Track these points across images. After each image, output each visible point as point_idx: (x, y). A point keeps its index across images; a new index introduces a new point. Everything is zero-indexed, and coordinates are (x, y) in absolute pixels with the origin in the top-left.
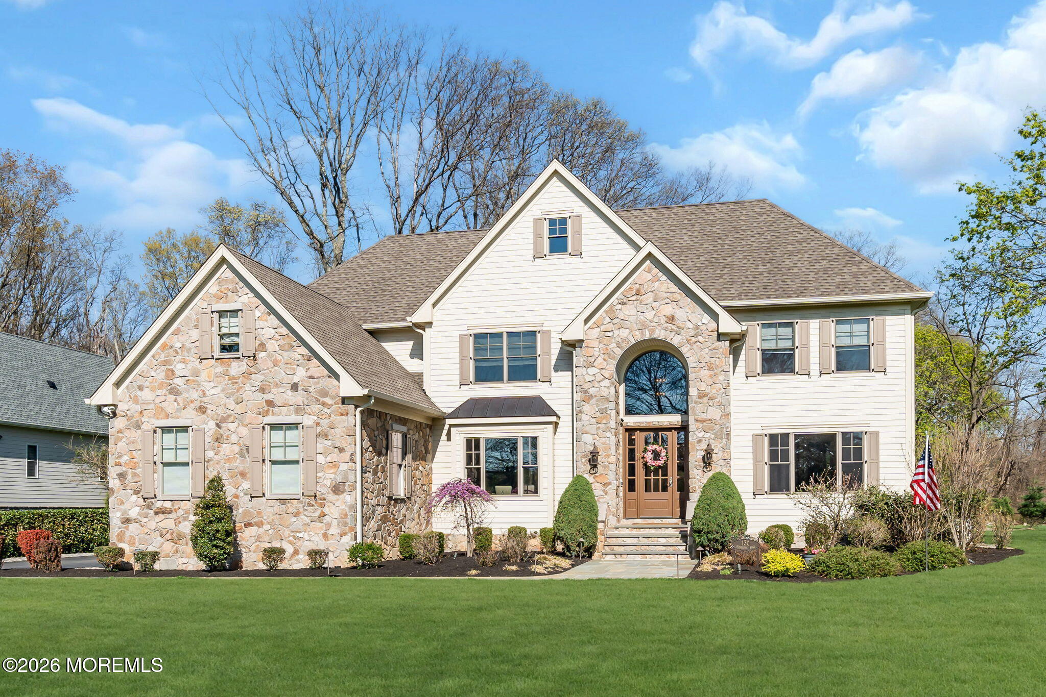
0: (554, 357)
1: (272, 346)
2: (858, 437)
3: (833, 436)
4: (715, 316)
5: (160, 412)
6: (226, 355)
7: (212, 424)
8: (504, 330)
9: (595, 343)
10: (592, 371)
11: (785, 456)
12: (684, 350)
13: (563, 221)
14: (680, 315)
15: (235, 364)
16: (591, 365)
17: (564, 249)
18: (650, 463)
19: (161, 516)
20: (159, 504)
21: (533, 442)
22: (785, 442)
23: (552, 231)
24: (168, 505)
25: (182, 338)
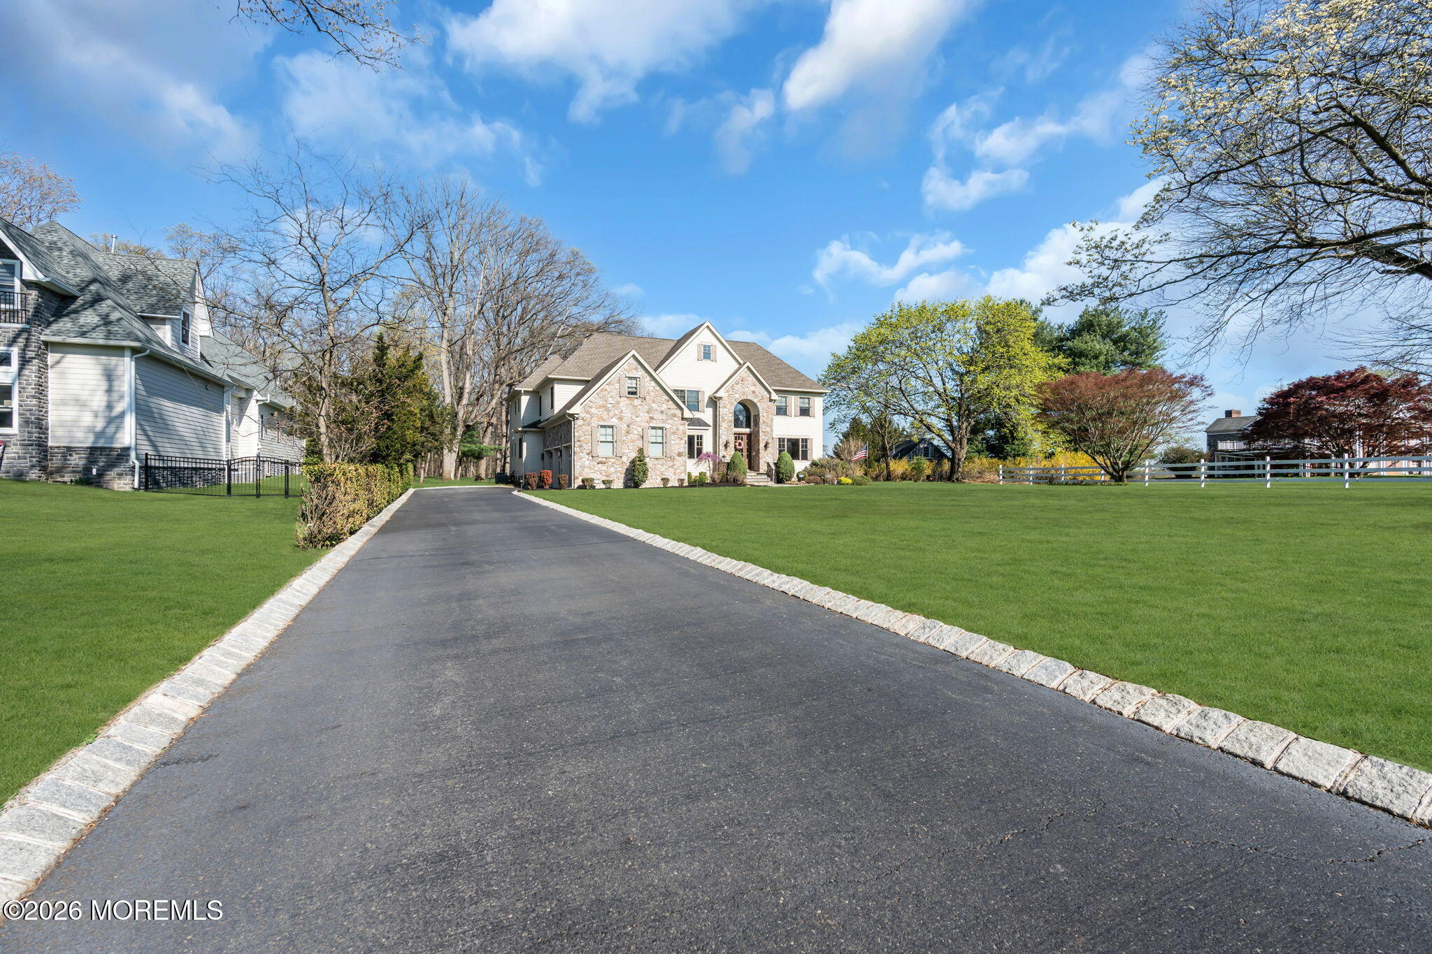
0: (706, 402)
1: (652, 394)
2: (806, 440)
3: (798, 440)
4: (769, 393)
5: (601, 418)
6: (630, 396)
7: (625, 426)
8: (686, 389)
9: (726, 399)
10: (725, 410)
11: (784, 445)
12: (758, 404)
13: (709, 347)
14: (757, 390)
15: (636, 400)
16: (725, 407)
17: (709, 358)
18: (738, 447)
19: (600, 465)
20: (600, 460)
21: (700, 437)
22: (784, 441)
23: (705, 350)
24: (604, 460)
25: (611, 387)
